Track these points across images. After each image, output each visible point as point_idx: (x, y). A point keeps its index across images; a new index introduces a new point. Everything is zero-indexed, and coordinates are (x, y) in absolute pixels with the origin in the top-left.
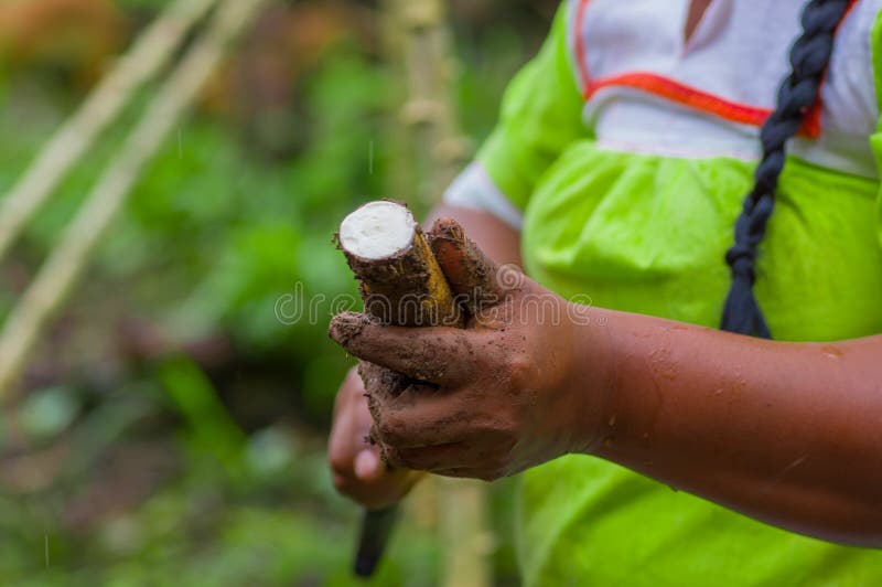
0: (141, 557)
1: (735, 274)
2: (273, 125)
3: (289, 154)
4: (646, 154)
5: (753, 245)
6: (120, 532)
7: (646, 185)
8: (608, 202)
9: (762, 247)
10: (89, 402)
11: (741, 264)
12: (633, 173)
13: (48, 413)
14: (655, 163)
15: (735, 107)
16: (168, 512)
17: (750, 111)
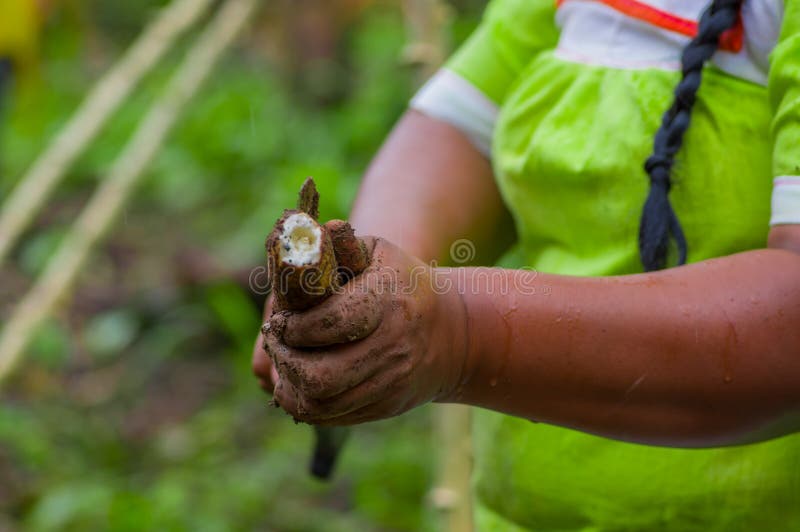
0: (191, 464)
1: (653, 181)
2: (320, 73)
3: (334, 101)
4: (595, 64)
5: (670, 156)
6: (174, 440)
7: (592, 93)
8: (558, 109)
9: (678, 157)
10: (147, 322)
11: (658, 171)
12: (582, 81)
13: (110, 333)
14: (601, 73)
15: (664, 16)
16: (218, 422)
17: (678, 21)
